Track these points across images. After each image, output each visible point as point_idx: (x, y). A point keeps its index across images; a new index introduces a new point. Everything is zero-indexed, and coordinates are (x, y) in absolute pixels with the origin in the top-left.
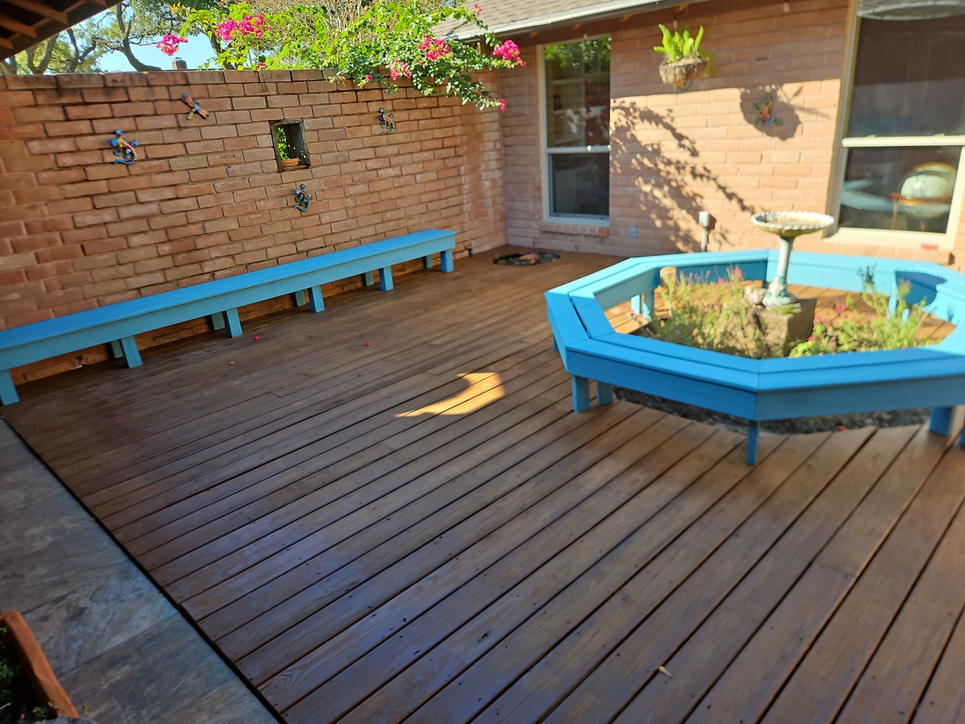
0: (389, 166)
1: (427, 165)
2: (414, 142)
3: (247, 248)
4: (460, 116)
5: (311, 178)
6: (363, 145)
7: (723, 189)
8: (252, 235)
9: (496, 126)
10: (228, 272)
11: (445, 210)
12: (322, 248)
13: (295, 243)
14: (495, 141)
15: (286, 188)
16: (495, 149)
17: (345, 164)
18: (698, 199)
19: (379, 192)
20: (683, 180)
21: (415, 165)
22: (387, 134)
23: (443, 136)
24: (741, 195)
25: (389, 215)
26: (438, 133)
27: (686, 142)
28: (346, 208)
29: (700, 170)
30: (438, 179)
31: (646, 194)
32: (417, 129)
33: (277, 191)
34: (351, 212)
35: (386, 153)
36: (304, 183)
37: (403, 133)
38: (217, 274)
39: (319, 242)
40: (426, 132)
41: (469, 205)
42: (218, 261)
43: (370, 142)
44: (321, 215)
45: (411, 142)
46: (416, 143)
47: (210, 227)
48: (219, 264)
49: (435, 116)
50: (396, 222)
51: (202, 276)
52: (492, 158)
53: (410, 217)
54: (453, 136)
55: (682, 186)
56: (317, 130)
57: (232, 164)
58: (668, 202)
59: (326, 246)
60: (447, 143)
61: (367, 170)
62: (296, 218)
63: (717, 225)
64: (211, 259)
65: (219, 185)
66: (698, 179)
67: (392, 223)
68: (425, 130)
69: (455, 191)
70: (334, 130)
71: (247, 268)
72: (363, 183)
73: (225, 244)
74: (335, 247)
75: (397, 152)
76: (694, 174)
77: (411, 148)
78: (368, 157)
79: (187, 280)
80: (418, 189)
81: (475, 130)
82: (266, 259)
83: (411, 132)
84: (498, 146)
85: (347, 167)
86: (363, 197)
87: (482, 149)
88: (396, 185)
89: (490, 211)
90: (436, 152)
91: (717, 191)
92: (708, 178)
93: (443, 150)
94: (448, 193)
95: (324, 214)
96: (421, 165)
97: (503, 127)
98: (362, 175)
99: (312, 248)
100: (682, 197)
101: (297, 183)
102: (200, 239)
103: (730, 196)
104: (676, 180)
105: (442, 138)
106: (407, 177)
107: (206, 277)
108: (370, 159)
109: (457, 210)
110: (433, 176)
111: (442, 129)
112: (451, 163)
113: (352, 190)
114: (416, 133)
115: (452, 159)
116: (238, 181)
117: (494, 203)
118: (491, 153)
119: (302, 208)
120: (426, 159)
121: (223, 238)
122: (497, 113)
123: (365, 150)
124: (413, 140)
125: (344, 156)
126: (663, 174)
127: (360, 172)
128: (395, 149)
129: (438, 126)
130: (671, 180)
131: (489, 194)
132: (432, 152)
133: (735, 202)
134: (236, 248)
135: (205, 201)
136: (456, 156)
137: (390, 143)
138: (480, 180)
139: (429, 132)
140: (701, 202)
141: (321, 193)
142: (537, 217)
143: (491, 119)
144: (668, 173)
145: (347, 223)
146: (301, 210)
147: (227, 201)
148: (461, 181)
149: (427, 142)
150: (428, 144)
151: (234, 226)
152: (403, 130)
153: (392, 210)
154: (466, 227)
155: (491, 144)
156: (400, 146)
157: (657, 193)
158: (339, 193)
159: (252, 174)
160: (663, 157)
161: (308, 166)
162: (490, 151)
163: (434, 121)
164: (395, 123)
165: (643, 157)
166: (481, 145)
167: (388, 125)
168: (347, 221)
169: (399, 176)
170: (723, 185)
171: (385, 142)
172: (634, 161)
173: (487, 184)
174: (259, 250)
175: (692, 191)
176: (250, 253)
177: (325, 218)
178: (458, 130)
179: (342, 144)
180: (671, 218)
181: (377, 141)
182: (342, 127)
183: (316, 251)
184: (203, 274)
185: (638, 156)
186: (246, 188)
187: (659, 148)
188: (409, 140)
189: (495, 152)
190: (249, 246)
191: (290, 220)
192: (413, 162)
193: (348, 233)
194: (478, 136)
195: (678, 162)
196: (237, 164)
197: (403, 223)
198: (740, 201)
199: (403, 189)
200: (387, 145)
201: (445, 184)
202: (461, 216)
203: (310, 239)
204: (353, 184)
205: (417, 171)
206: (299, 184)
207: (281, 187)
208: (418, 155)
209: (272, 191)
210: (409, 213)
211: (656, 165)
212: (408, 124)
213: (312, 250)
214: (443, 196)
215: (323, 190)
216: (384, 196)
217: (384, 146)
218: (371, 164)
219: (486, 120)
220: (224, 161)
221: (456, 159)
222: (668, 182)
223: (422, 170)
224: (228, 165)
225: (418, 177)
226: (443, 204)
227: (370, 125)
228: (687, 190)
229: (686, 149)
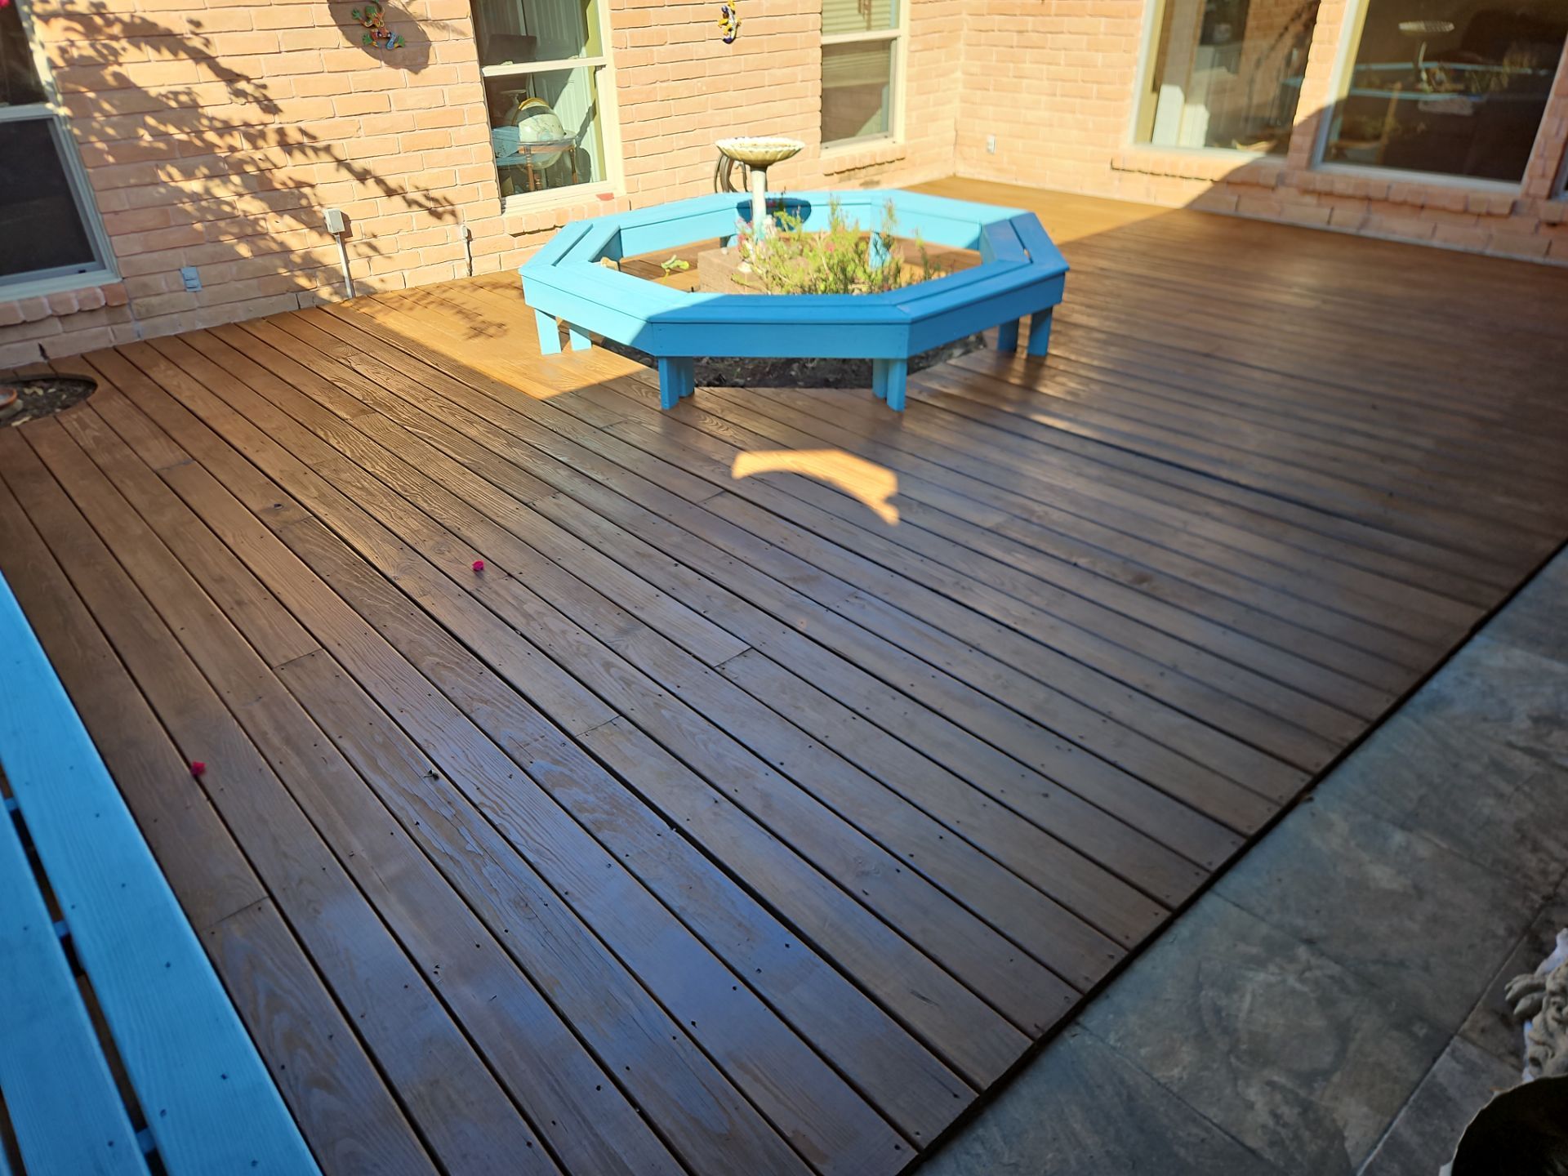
7: (346, 165)
18: (308, 191)
20: (266, 159)
24: (379, 171)
27: (245, 87)
29: (294, 136)
31: (194, 197)
55: (269, 171)
58: (250, 206)
63: (355, 227)
66: (297, 154)
76: (286, 146)
91: (337, 170)
92: (316, 150)
100: (275, 191)
103: (362, 176)
104: (253, 162)
126: (220, 153)
130: (242, 162)
133: (371, 184)
140: (313, 195)
144: (232, 149)
157: (221, 192)
160: (209, 119)
165: (161, 121)
170: (344, 158)
172: (143, 133)
175: (291, 178)
180: (266, 236)
185: (149, 121)
187: (193, 100)
195: (245, 124)
198: (379, 181)
211: (198, 135)
222: (237, 167)
228: (279, 176)
229: (251, 99)
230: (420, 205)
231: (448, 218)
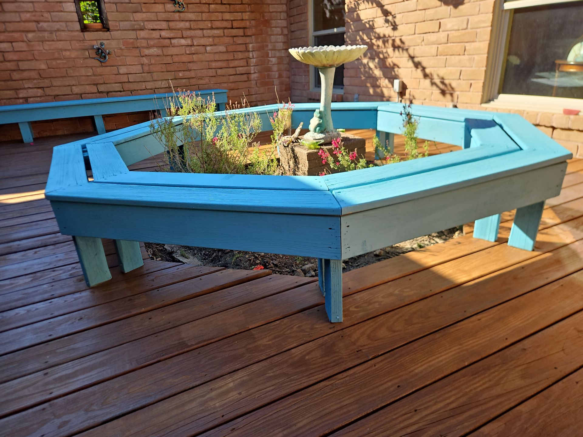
0: (182, 37)
1: (217, 40)
2: (205, 21)
3: (55, 84)
4: (249, 5)
5: (110, 38)
6: (157, 18)
7: (412, 58)
8: (59, 75)
9: (283, 15)
10: (39, 99)
11: (233, 76)
12: (121, 91)
13: (96, 85)
14: (282, 28)
15: (87, 44)
16: (282, 34)
17: (141, 31)
18: (396, 69)
19: (172, 56)
20: (387, 52)
21: (205, 39)
22: (179, 12)
23: (232, 19)
24: (424, 64)
25: (181, 74)
26: (227, 16)
27: (390, 18)
28: (142, 64)
29: (398, 42)
30: (227, 52)
31: (365, 65)
32: (207, 11)
33: (81, 45)
34: (146, 68)
35: (178, 27)
36: (104, 42)
37: (194, 12)
38: (30, 100)
39: (117, 87)
40: (216, 14)
41: (256, 75)
42: (30, 90)
43: (164, 16)
44: (119, 67)
45: (202, 20)
46: (206, 22)
47: (23, 65)
48: (31, 92)
49: (225, 2)
50: (187, 80)
51: (18, 100)
52: (280, 40)
53: (201, 78)
54: (242, 20)
55: (387, 58)
56: (116, 3)
57: (41, 21)
58: (378, 73)
59: (124, 91)
60: (235, 24)
61: (161, 38)
62: (96, 67)
63: (407, 92)
64: (25, 89)
65: (30, 35)
66: (396, 50)
67: (184, 81)
68: (216, 12)
69: (243, 63)
70: (130, 5)
71: (55, 98)
72: (158, 47)
73: (36, 79)
74: (132, 92)
75: (189, 27)
76: (395, 47)
77: (201, 25)
78: (161, 28)
79: (5, 101)
80: (208, 57)
81: (263, 17)
82: (71, 93)
83: (202, 12)
84: (286, 32)
85: (142, 34)
86: (158, 58)
87: (269, 33)
88: (188, 52)
89: (276, 82)
90: (226, 31)
91: (408, 60)
92: (403, 49)
93: (232, 30)
94: (236, 63)
95: (122, 67)
96: (211, 40)
97: (289, 16)
98: (156, 41)
99: (112, 90)
100: (387, 67)
101: (98, 41)
102: (15, 73)
103: (417, 65)
104: (382, 53)
105: (232, 21)
106: (198, 47)
107: (21, 101)
108: (164, 30)
109: (244, 77)
110: (222, 48)
111: (232, 14)
112: (240, 40)
113: (147, 52)
114: (207, 14)
115: (240, 38)
116: (46, 34)
117: (280, 76)
118: (278, 37)
119: (102, 60)
120: (216, 35)
121: (34, 74)
122: (285, 6)
123: (158, 22)
124: (204, 19)
125: (140, 25)
126: (375, 47)
127: (155, 39)
128: (187, 24)
129: (228, 10)
130: (380, 52)
131: (275, 68)
132: (222, 30)
133: (419, 71)
134: (46, 83)
135: (18, 46)
136: (245, 36)
137: (182, 19)
138: (267, 56)
139: (220, 14)
140: (398, 71)
141: (119, 51)
142: (306, 87)
143: (279, 10)
144: (378, 46)
145: (142, 76)
146: (101, 62)
147: (38, 48)
148: (249, 55)
149: (217, 22)
150: (218, 24)
151: (43, 67)
152: (194, 10)
153: (184, 71)
154: (253, 91)
155: (279, 29)
156: (191, 22)
157: (371, 65)
158: (136, 52)
159: (58, 30)
160: (375, 33)
161: (108, 30)
162: (277, 35)
163: (224, 6)
164: (187, 4)
165: (363, 34)
166: (269, 29)
167: (180, 5)
168: (143, 74)
169: (191, 46)
170: (412, 55)
171: (177, 18)
172: (358, 38)
173: (274, 60)
174: (65, 86)
175: (392, 62)
176: (57, 88)
177: (123, 70)
178: (246, 16)
179: (139, 16)
180: (379, 87)
181: (170, 16)
182: (138, 3)
183: (115, 93)
184: (18, 98)
185: (361, 33)
186: (53, 41)
187: (373, 24)
188: (200, 19)
189: (283, 36)
190: (56, 82)
191: (91, 67)
192: (204, 36)
193: (144, 83)
194: (267, 23)
195: (384, 36)
196: (45, 22)
197: (193, 81)
198: (424, 69)
199: (194, 56)
200: (179, 21)
201: (234, 56)
202: (247, 83)
203: (110, 83)
204: (148, 47)
205: (208, 44)
206: (99, 42)
207: (84, 43)
208: (209, 31)
209: (76, 45)
210: (199, 75)
211: (371, 39)
212: (199, 6)
213: (112, 92)
214: (231, 65)
215: (121, 49)
216: (176, 59)
217: (177, 21)
218: (164, 34)
219: (274, 10)
220: (34, 18)
221: (244, 38)
222: (377, 54)
223: (212, 43)
224: (38, 22)
225: (208, 48)
226: (232, 71)
227: (164, 3)
228: (389, 61)
229: (390, 23)
230: (437, 86)
231: (448, 96)
